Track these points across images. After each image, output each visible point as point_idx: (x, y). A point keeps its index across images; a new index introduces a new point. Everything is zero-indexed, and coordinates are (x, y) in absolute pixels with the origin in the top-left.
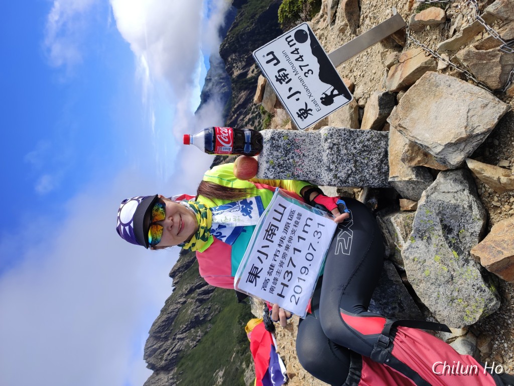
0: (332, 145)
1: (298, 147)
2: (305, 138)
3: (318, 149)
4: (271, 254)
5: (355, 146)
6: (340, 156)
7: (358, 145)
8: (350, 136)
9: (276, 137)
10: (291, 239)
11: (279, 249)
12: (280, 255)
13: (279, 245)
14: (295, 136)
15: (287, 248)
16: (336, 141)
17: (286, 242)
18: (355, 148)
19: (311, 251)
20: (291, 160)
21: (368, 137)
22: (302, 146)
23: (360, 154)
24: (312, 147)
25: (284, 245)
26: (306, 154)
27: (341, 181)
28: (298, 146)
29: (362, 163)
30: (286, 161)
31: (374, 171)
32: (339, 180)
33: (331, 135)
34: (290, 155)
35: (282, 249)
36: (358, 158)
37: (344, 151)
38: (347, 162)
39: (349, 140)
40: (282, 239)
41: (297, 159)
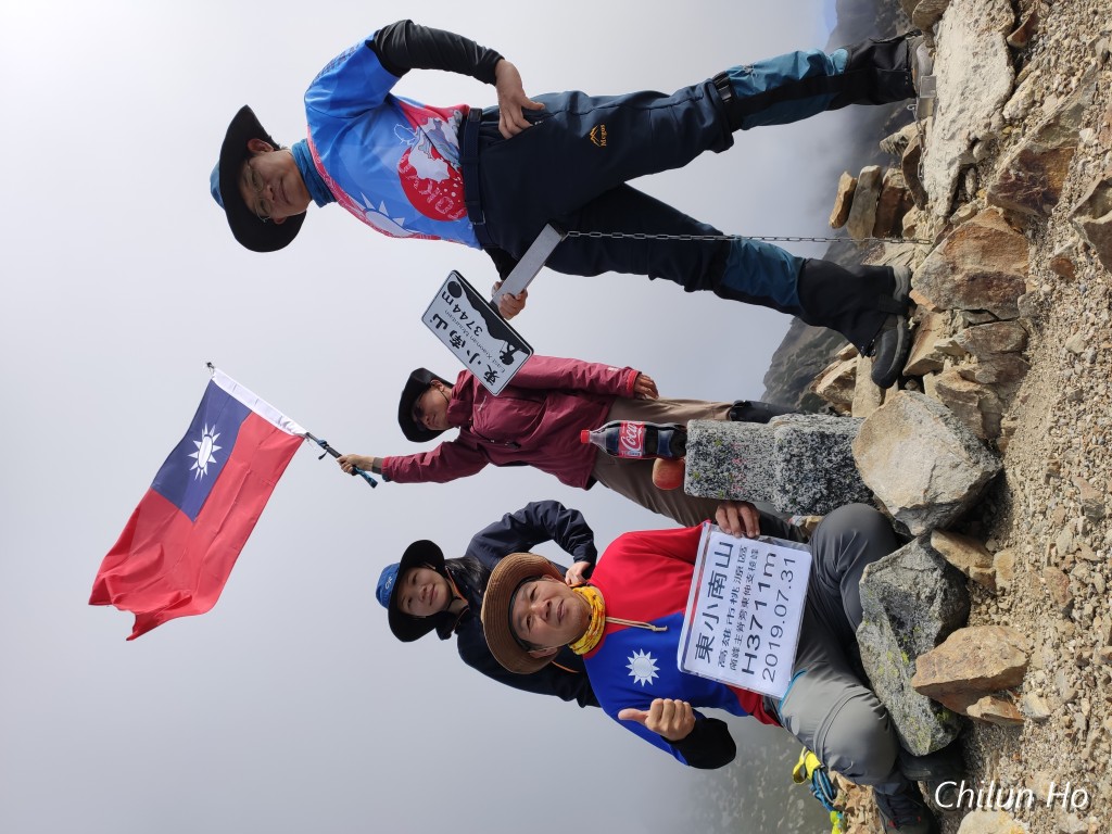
0: (788, 456)
1: (737, 456)
2: (748, 443)
3: (768, 459)
4: (722, 612)
5: (829, 458)
6: (802, 473)
7: (836, 456)
8: (823, 443)
9: (704, 441)
10: (748, 589)
11: (733, 606)
12: (736, 614)
13: (733, 601)
15: (745, 603)
16: (796, 450)
17: (741, 596)
18: (830, 461)
19: (781, 601)
20: (726, 474)
22: (743, 455)
23: (839, 470)
24: (759, 456)
25: (739, 600)
26: (750, 466)
27: (802, 507)
28: (737, 454)
29: (840, 483)
30: (718, 474)
32: (799, 506)
33: (790, 442)
34: (725, 466)
35: (738, 606)
36: (835, 476)
37: (809, 466)
38: (814, 480)
39: (820, 449)
40: (735, 592)
41: (735, 473)
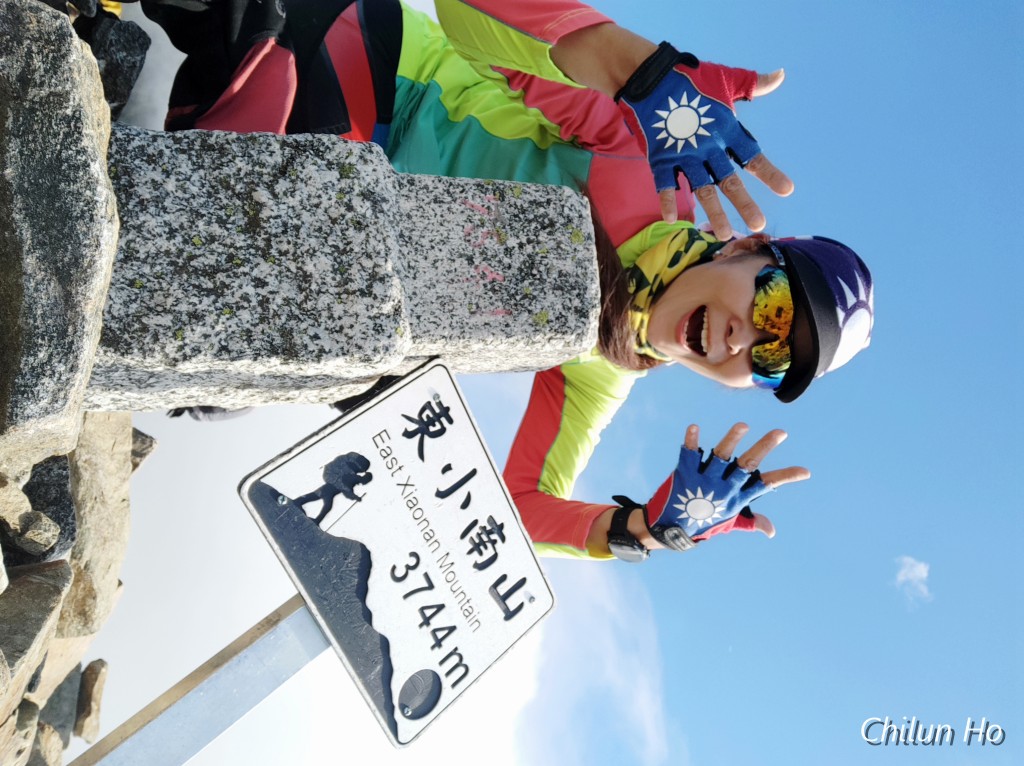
1: (493, 287)
2: (473, 320)
5: (263, 292)
6: (336, 247)
14: (507, 325)
20: (512, 242)
21: (199, 330)
22: (481, 290)
26: (460, 264)
27: (319, 154)
28: (494, 290)
29: (222, 222)
30: (529, 241)
31: (156, 185)
32: (329, 156)
34: (517, 260)
36: (240, 240)
41: (492, 245)
